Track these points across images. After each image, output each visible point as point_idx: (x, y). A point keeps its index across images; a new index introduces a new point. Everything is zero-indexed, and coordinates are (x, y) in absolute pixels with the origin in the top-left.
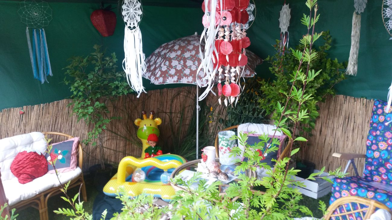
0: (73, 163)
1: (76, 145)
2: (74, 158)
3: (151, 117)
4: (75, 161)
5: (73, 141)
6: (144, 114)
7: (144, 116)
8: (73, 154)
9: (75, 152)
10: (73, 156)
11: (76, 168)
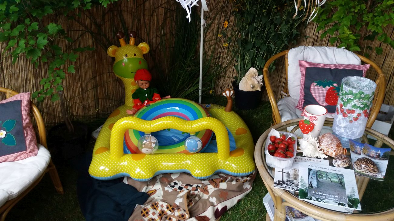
0: (30, 142)
1: (27, 109)
2: (29, 132)
3: (132, 42)
4: (33, 138)
5: (20, 102)
6: (121, 37)
7: (122, 41)
8: (27, 126)
9: (28, 120)
10: (28, 129)
11: (38, 149)
